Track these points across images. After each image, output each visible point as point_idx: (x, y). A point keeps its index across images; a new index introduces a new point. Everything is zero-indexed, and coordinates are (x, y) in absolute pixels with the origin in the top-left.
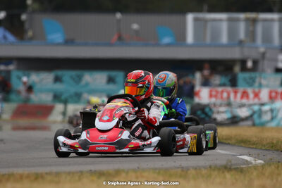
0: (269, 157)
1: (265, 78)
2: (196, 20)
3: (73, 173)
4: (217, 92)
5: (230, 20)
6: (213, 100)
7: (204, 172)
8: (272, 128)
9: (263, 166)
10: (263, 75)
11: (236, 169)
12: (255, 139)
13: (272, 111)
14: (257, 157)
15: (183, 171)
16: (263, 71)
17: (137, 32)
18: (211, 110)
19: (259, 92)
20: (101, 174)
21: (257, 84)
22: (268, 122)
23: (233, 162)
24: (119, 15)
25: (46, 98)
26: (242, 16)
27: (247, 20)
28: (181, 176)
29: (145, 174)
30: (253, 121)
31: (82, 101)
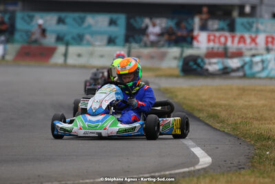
1: (262, 23)
4: (215, 36)
6: (211, 44)
10: (260, 20)
13: (263, 61)
16: (261, 16)
18: (202, 61)
19: (256, 37)
21: (254, 29)
30: (244, 71)
31: (85, 42)
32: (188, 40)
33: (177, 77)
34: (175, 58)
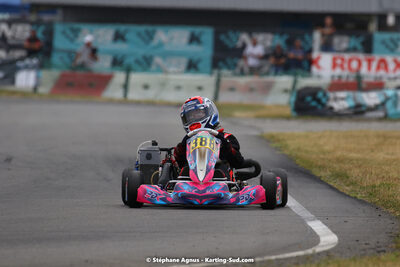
4: (343, 60)
6: (338, 71)
18: (325, 95)
30: (385, 111)
31: (153, 67)
32: (305, 64)
33: (288, 118)
34: (286, 91)
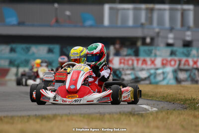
0: (161, 106)
1: (159, 50)
2: (111, 9)
3: (23, 117)
4: (124, 60)
5: (135, 9)
7: (115, 116)
8: (164, 86)
9: (157, 112)
10: (158, 48)
11: (138, 114)
12: (151, 93)
13: (163, 73)
14: (153, 106)
15: (101, 115)
16: (158, 45)
17: (69, 17)
18: (120, 73)
19: (155, 60)
20: (43, 118)
21: (153, 55)
22: (161, 81)
23: (136, 109)
24: (56, 5)
25: (5, 64)
26: (143, 6)
27: (147, 9)
28: (99, 119)
29: (74, 118)
30: (150, 81)
